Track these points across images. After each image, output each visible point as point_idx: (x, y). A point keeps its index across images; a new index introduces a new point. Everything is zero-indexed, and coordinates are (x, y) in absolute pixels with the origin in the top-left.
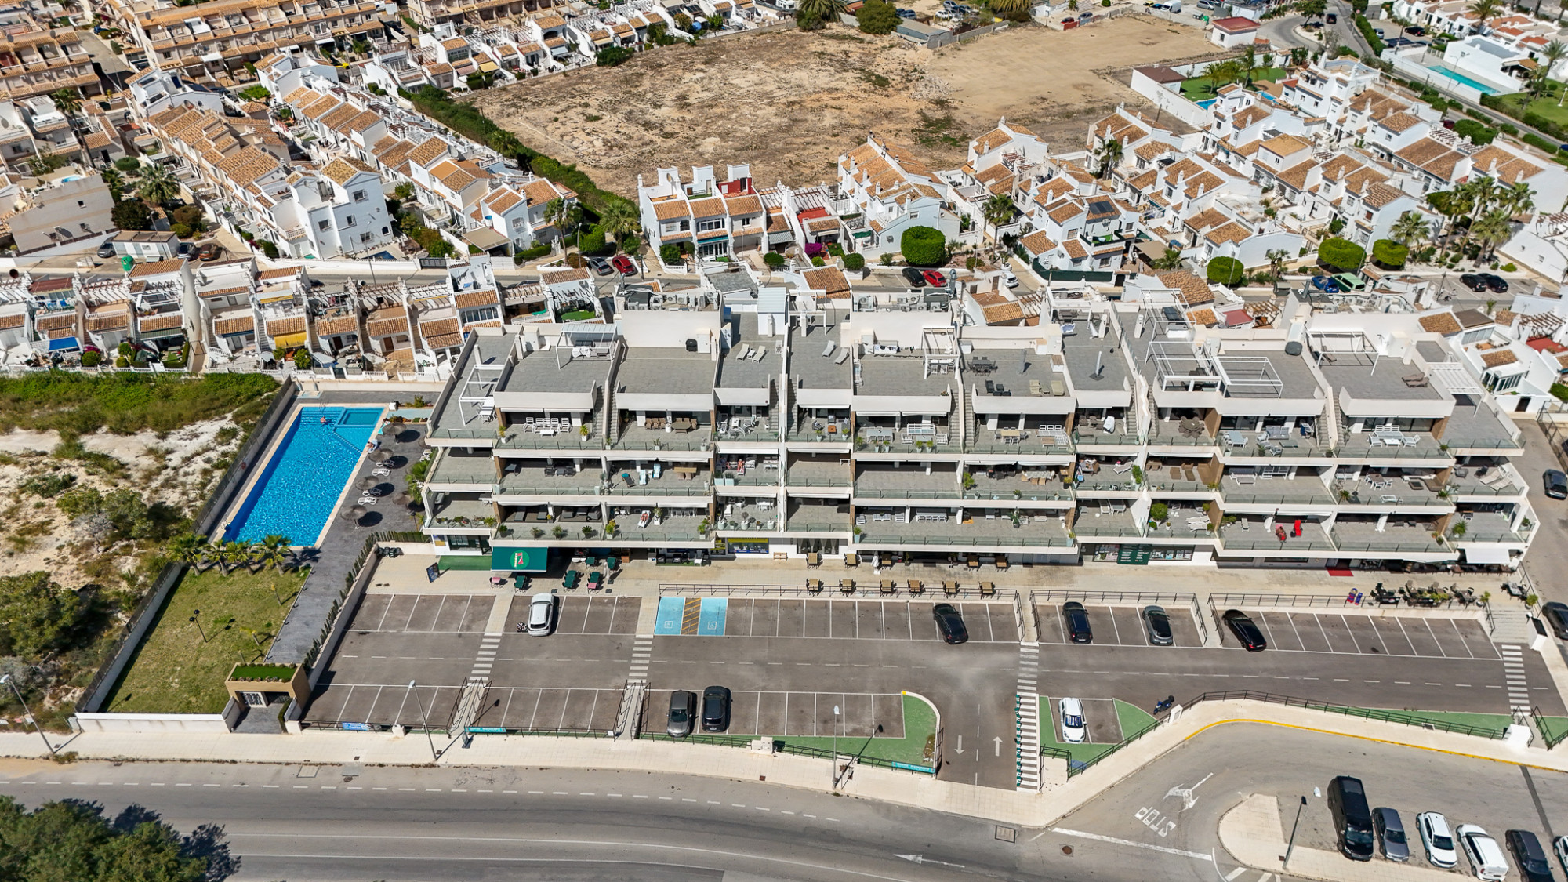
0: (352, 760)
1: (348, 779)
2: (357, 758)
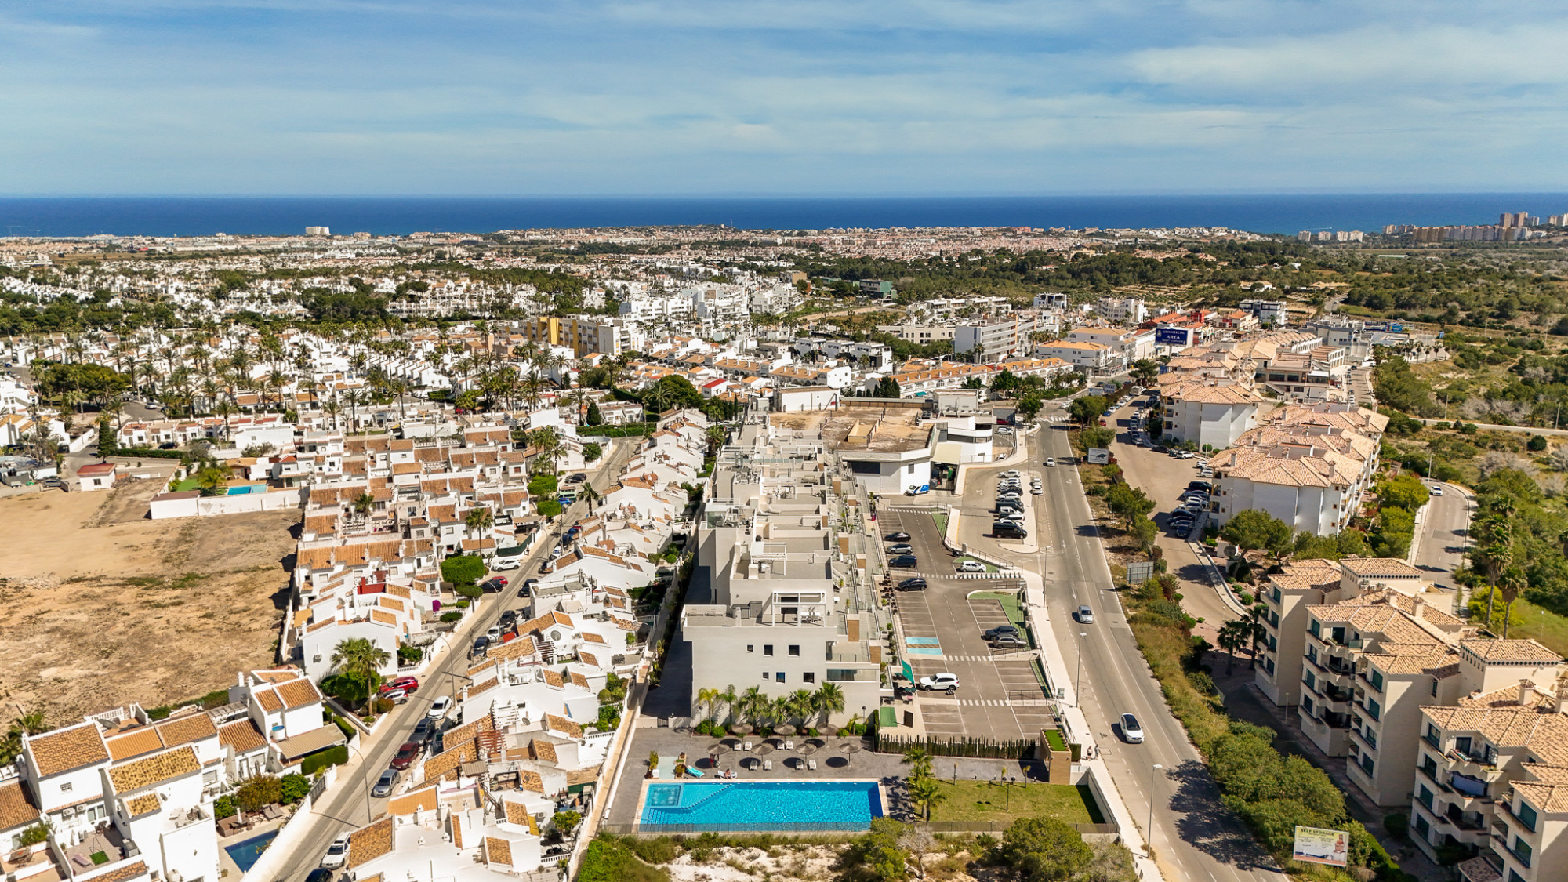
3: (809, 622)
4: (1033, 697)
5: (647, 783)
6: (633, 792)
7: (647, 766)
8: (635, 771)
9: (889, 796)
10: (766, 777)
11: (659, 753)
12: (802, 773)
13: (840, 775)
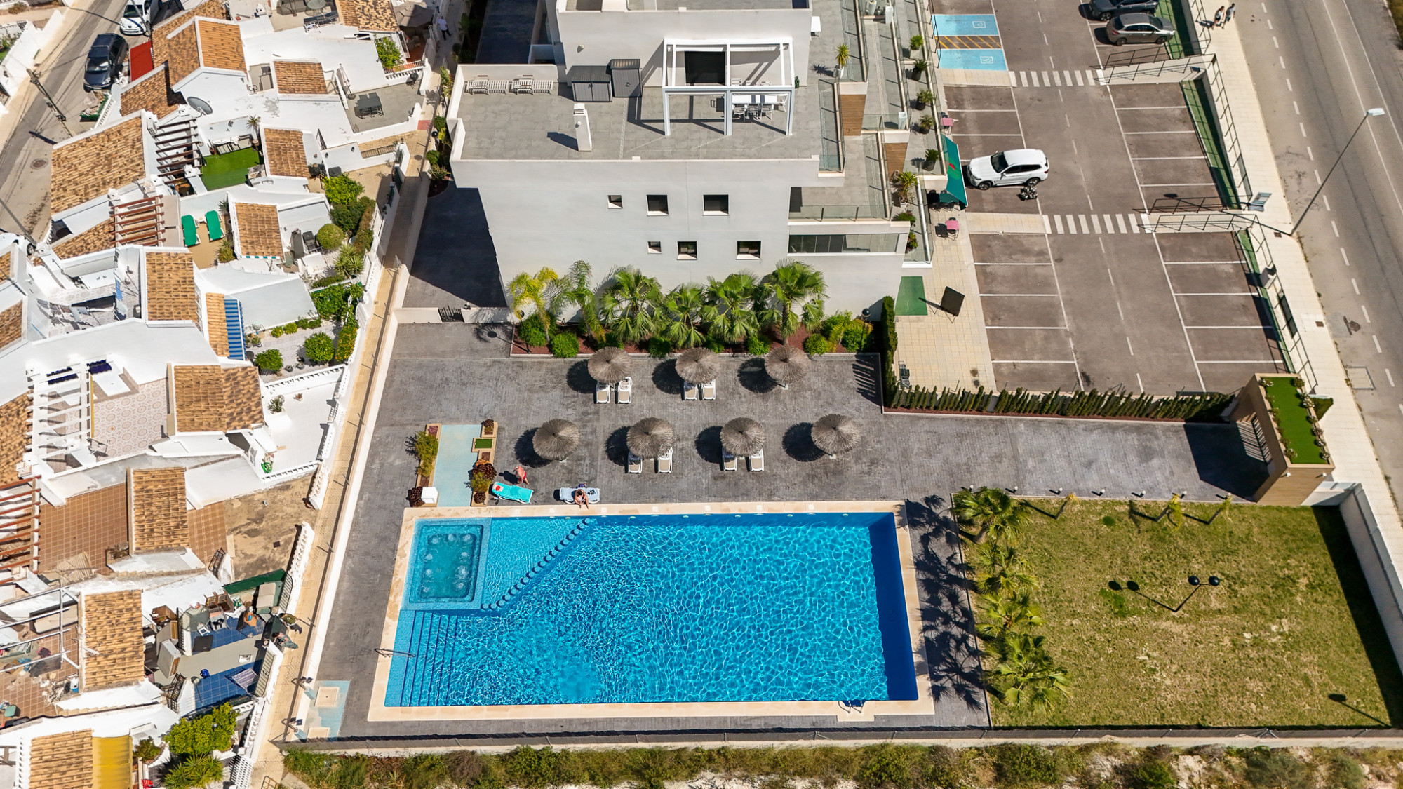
0: (1325, 329)
1: (1354, 326)
2: (1320, 324)
3: (751, 119)
4: (1200, 206)
5: (412, 516)
6: (383, 539)
7: (414, 462)
8: (388, 477)
9: (919, 565)
10: (662, 499)
11: (442, 414)
12: (736, 484)
13: (812, 488)
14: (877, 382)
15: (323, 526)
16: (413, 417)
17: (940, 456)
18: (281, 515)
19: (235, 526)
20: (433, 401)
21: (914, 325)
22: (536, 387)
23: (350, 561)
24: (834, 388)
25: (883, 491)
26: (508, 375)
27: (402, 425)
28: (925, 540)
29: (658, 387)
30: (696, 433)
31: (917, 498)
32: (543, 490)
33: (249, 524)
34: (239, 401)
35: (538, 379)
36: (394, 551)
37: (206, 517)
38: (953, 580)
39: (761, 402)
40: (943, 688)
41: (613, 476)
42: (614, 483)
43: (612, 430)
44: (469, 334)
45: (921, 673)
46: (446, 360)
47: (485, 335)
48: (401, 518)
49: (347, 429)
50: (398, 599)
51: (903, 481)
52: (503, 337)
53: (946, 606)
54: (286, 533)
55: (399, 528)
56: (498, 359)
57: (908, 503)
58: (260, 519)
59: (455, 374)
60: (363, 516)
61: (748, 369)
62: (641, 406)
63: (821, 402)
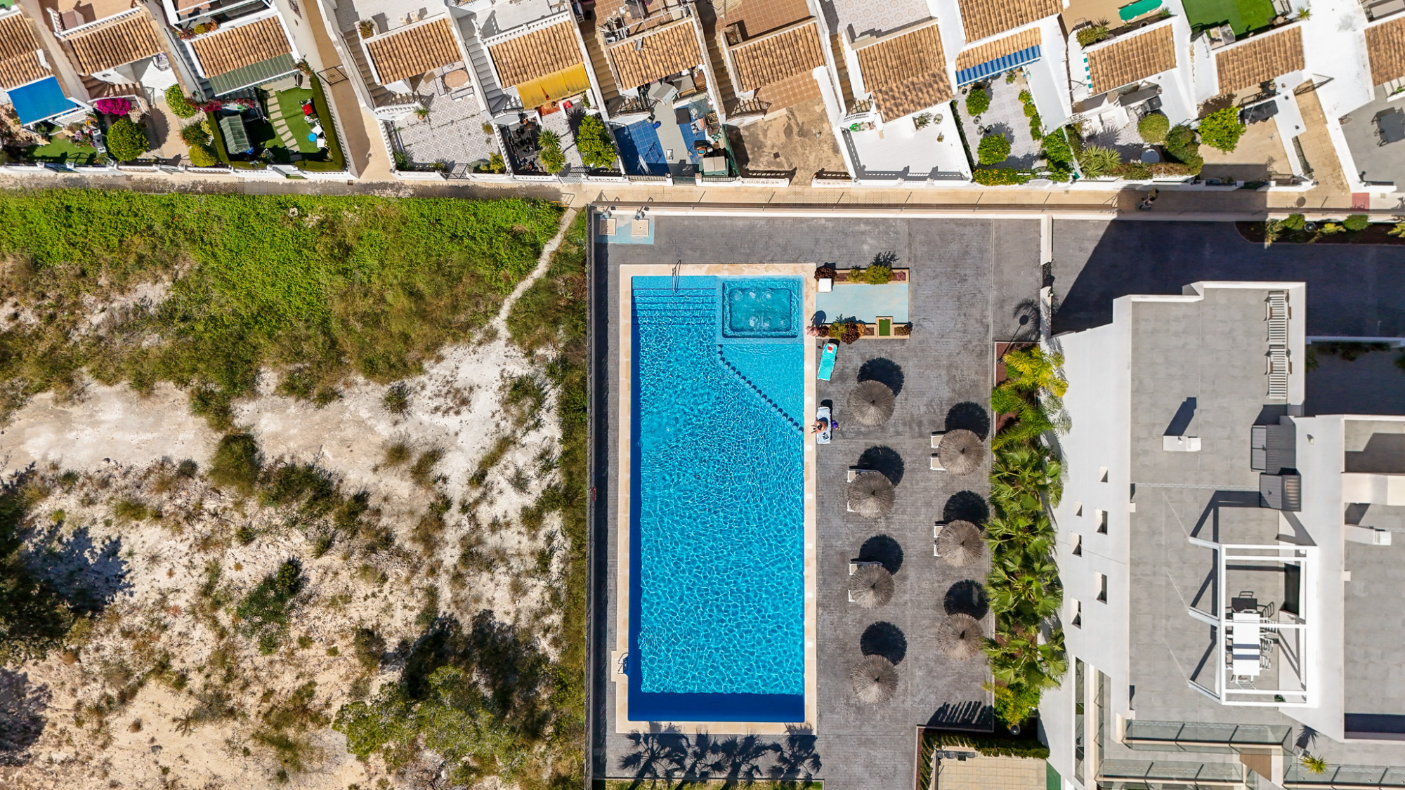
5: (807, 271)
6: (784, 249)
7: (865, 263)
8: (850, 241)
9: (750, 739)
10: (821, 502)
11: (921, 281)
12: (836, 574)
13: (831, 647)
14: (956, 725)
15: (796, 193)
16: (919, 254)
17: (866, 776)
18: (807, 152)
19: (796, 113)
20: (938, 270)
21: (1034, 774)
22: (954, 372)
23: (762, 222)
24: (949, 679)
25: (827, 715)
26: (970, 342)
27: (910, 244)
28: (776, 748)
29: (953, 497)
30: (894, 535)
31: (819, 747)
32: (831, 389)
33: (798, 125)
34: (908, 93)
35: (965, 373)
36: (772, 261)
37: (805, 84)
38: (736, 768)
39: (933, 602)
40: (638, 743)
41: (846, 454)
42: (840, 457)
43: (900, 452)
44: (1024, 295)
45: (652, 726)
46: (992, 277)
47: (1023, 312)
48: (806, 261)
49: (903, 193)
50: (725, 272)
51: (838, 736)
52: (1021, 332)
53: (711, 758)
54: (788, 159)
55: (795, 261)
56: (991, 329)
57: (814, 738)
58: (803, 133)
59: (972, 288)
60: (809, 227)
61: (975, 591)
62: (929, 480)
63: (932, 664)
